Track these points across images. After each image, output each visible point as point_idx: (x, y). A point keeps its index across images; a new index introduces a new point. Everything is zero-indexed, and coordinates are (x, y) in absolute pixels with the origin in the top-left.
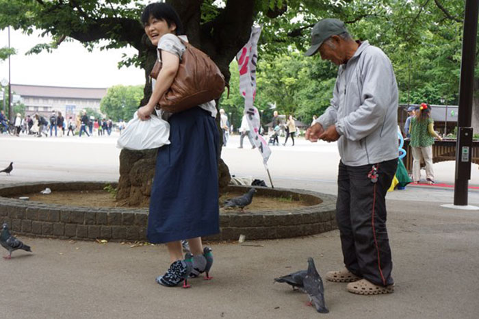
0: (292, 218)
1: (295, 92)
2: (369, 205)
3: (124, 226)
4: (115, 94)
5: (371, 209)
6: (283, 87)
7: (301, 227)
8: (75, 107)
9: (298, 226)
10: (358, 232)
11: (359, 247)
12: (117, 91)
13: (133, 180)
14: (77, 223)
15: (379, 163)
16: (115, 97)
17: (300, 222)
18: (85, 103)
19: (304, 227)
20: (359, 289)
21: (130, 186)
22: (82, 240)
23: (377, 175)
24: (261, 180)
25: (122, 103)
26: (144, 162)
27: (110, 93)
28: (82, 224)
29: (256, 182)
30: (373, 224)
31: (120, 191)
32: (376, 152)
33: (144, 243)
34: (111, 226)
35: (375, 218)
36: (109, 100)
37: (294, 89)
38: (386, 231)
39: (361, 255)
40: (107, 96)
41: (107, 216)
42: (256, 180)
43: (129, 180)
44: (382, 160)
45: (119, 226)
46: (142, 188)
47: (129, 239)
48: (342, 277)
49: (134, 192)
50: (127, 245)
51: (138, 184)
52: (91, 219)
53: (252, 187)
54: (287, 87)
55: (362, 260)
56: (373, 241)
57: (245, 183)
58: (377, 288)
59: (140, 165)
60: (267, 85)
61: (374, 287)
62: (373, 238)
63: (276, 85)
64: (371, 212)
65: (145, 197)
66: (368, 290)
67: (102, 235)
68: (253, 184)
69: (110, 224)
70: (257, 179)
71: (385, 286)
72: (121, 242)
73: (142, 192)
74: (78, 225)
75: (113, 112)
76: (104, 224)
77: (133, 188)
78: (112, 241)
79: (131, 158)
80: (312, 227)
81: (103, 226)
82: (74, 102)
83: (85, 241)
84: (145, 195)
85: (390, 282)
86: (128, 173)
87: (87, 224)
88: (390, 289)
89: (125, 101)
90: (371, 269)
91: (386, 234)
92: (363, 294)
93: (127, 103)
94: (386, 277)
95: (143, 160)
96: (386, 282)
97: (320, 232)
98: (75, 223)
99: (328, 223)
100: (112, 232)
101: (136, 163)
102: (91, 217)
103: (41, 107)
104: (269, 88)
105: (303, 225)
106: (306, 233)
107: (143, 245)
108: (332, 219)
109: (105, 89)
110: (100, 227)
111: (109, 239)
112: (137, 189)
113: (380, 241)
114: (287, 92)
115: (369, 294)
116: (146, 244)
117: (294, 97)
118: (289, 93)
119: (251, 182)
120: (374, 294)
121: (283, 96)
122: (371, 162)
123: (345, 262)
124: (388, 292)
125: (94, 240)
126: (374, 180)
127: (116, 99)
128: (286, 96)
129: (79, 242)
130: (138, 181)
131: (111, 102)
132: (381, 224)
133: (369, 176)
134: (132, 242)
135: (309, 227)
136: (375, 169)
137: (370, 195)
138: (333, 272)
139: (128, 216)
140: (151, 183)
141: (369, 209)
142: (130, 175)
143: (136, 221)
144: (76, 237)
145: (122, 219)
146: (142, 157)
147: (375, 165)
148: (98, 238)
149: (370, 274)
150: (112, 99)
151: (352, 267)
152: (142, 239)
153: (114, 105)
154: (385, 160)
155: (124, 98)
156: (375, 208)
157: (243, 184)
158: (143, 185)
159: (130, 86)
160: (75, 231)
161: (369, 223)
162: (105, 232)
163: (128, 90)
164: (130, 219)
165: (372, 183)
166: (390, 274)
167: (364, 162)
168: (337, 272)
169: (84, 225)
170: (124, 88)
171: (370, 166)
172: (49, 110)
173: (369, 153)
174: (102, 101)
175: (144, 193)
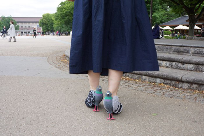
16: (45, 19)
27: (43, 17)
36: (43, 21)
75: (44, 26)
103: (27, 26)
153: (45, 22)
172: (30, 27)
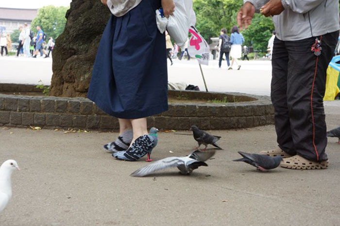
0: (226, 110)
1: (233, 12)
2: (309, 79)
3: (57, 114)
4: (46, 15)
5: (311, 84)
6: (221, 6)
7: (234, 119)
8: (5, 28)
9: (232, 118)
10: (295, 108)
11: (294, 123)
12: (48, 12)
13: (65, 76)
14: (10, 110)
15: (322, 35)
16: (46, 18)
17: (234, 115)
18: (15, 24)
19: (238, 120)
20: (292, 164)
21: (63, 83)
22: (16, 127)
23: (321, 48)
24: (195, 86)
25: (53, 24)
26: (77, 59)
27: (41, 14)
28: (16, 111)
29: (190, 87)
30: (312, 98)
31: (53, 89)
32: (321, 24)
33: (77, 130)
34: (44, 113)
35: (314, 93)
36: (41, 22)
37: (233, 9)
38: (323, 107)
39: (296, 132)
40: (38, 17)
41: (40, 104)
42: (190, 86)
43: (62, 77)
44: (326, 32)
45: (52, 113)
46: (75, 84)
47: (63, 126)
48: (274, 156)
49: (67, 88)
50: (60, 132)
51: (71, 80)
52: (25, 106)
53: (187, 91)
54: (225, 7)
55: (297, 136)
56: (310, 116)
57: (179, 88)
58: (310, 163)
59: (73, 61)
60: (203, 5)
61: (307, 163)
62: (310, 113)
63: (214, 5)
64: (310, 86)
65: (77, 93)
66: (301, 165)
67: (35, 122)
68: (186, 89)
69: (43, 111)
70: (191, 84)
71: (319, 161)
72: (55, 129)
73: (75, 89)
74: (12, 112)
76: (38, 111)
77: (66, 85)
78: (45, 128)
79: (64, 54)
80: (246, 120)
81: (36, 113)
82: (4, 23)
83: (19, 127)
84: (78, 91)
85: (324, 158)
86: (61, 70)
87: (20, 111)
88: (324, 165)
89: (56, 23)
90: (305, 145)
91: (323, 110)
92: (296, 169)
93: (59, 25)
94: (321, 152)
95: (76, 56)
96: (319, 157)
97: (254, 126)
98: (8, 110)
99: (263, 117)
100: (45, 119)
101: (68, 60)
102: (24, 104)
104: (206, 9)
105: (237, 118)
106: (240, 126)
107: (76, 132)
108: (266, 114)
109: (36, 10)
110: (34, 114)
111: (43, 126)
112: (70, 86)
113: (316, 116)
114: (224, 12)
115: (301, 168)
116: (79, 131)
117: (232, 17)
118: (227, 13)
119: (186, 87)
120: (307, 169)
121: (221, 17)
122: (315, 35)
123: (278, 141)
124: (321, 168)
125: (28, 126)
126: (318, 53)
127: (47, 21)
128: (223, 17)
129: (12, 129)
130: (71, 77)
131: (42, 23)
132: (319, 99)
133: (313, 48)
134: (65, 130)
135: (243, 120)
136: (319, 42)
137: (311, 69)
138: (266, 152)
139: (61, 104)
140: (84, 79)
141: (309, 83)
142: (63, 71)
143: (69, 108)
144: (10, 124)
145: (56, 107)
146: (75, 54)
147: (319, 37)
148: (31, 125)
149: (304, 149)
150: (43, 20)
151: (286, 145)
152: (75, 127)
153: (46, 26)
154: (329, 32)
155: (55, 19)
156: (315, 82)
157: (177, 89)
158: (76, 81)
159: (61, 7)
160: (9, 118)
161: (307, 98)
162: (38, 119)
163: (59, 11)
164: (63, 107)
165: (315, 56)
166: (324, 150)
167: (307, 35)
168: (270, 151)
169: (17, 113)
170: (55, 10)
171: (313, 38)
173: (312, 26)
174: (33, 23)
175: (77, 89)
